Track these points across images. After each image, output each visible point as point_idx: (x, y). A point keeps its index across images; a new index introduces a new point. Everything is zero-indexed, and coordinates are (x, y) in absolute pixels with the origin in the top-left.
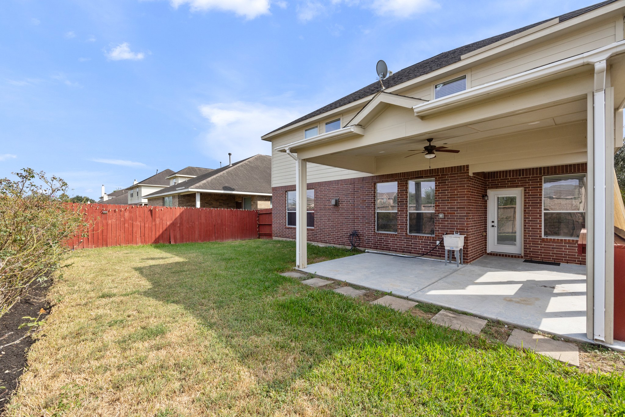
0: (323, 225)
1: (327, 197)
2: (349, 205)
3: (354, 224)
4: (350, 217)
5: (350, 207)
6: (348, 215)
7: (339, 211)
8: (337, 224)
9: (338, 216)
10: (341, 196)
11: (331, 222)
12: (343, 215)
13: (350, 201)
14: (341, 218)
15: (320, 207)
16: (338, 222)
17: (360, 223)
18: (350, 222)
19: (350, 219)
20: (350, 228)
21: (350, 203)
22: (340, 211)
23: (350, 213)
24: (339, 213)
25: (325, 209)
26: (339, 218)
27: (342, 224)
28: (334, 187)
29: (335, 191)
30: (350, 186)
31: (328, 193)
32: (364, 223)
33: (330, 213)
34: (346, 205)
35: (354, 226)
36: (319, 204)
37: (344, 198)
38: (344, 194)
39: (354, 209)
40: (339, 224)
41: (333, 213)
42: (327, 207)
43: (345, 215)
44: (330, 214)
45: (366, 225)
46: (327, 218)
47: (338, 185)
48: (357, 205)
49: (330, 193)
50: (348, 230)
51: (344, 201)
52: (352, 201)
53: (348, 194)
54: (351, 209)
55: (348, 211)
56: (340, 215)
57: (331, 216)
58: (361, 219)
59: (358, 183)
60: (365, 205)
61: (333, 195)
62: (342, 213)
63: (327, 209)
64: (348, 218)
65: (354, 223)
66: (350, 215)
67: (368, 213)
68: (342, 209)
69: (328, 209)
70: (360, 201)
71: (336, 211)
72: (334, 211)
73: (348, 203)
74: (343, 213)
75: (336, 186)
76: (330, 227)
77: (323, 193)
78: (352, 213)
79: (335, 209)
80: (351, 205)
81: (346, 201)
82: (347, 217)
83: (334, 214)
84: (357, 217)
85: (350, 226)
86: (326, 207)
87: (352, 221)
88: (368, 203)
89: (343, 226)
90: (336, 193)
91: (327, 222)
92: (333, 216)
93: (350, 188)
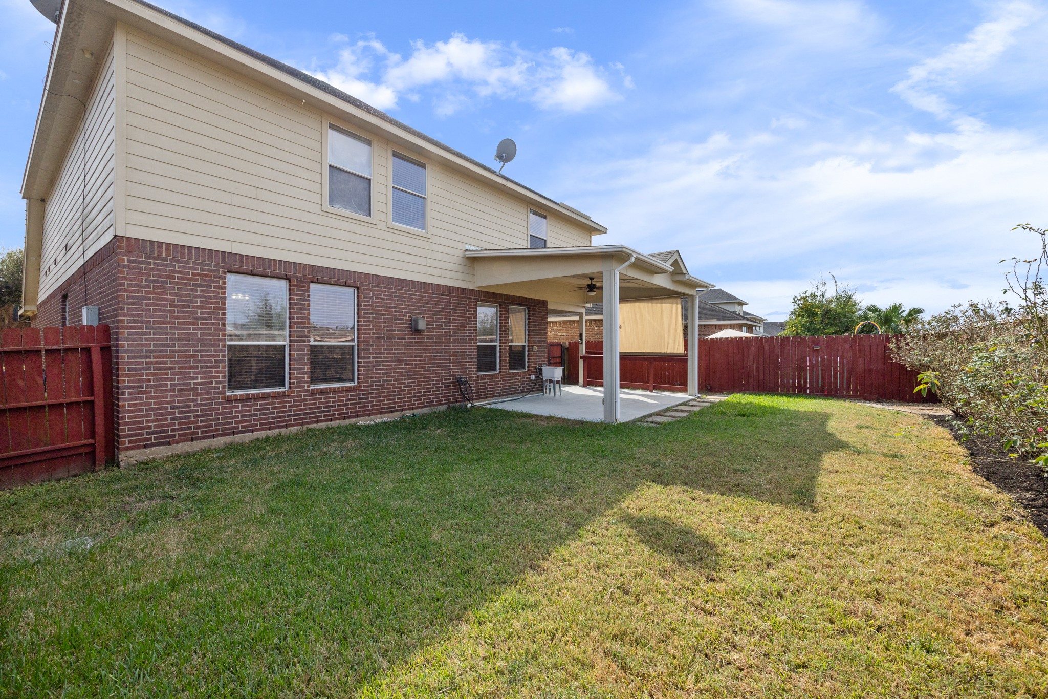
0: (384, 373)
1: (395, 312)
2: (441, 332)
3: (449, 366)
4: (442, 353)
5: (443, 336)
6: (439, 349)
7: (421, 342)
8: (419, 368)
9: (421, 353)
10: (426, 314)
11: (406, 364)
12: (430, 349)
13: (442, 325)
14: (427, 357)
15: (377, 334)
16: (421, 364)
17: (459, 362)
18: (442, 363)
19: (443, 356)
20: (442, 373)
21: (443, 329)
22: (425, 342)
23: (442, 346)
24: (423, 346)
25: (390, 338)
26: (422, 357)
27: (428, 367)
28: (413, 295)
29: (413, 302)
30: (442, 299)
31: (397, 304)
32: (464, 362)
33: (402, 346)
34: (436, 332)
35: (449, 370)
36: (373, 326)
37: (433, 318)
38: (431, 311)
39: (450, 339)
40: (422, 367)
41: (408, 346)
42: (396, 334)
43: (434, 349)
44: (402, 350)
45: (466, 365)
46: (395, 357)
47: (421, 292)
48: (454, 333)
49: (402, 305)
50: (439, 377)
51: (433, 325)
52: (447, 326)
53: (440, 311)
54: (445, 339)
55: (439, 342)
56: (425, 350)
57: (404, 353)
58: (459, 356)
59: (455, 297)
60: (466, 333)
61: (409, 309)
62: (428, 346)
63: (394, 338)
64: (439, 356)
65: (450, 363)
66: (443, 349)
67: (469, 346)
68: (427, 339)
69: (398, 338)
70: (458, 326)
71: (415, 342)
72: (412, 342)
73: (439, 329)
74: (431, 346)
75: (415, 292)
76: (403, 376)
77: (386, 303)
78: (445, 346)
79: (415, 338)
80: (445, 332)
81: (436, 325)
82: (437, 353)
83: (412, 349)
84: (453, 352)
85: (442, 370)
86: (392, 334)
87: (446, 359)
88: (469, 330)
89: (430, 370)
90: (417, 306)
91: (395, 365)
92: (409, 353)
93: (443, 302)
